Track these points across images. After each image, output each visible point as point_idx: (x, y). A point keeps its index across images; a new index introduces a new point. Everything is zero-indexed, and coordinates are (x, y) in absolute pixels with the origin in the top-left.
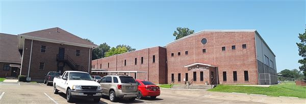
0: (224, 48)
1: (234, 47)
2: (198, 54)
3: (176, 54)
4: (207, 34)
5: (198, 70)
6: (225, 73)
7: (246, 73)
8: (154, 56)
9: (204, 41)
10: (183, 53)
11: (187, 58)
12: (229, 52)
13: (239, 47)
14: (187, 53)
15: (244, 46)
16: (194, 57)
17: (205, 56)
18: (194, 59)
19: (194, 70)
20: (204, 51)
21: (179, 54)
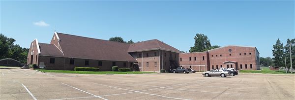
0: (240, 54)
1: (245, 54)
2: (227, 56)
3: (215, 55)
4: (232, 47)
5: (230, 64)
6: (241, 65)
7: (251, 65)
8: (204, 57)
9: (230, 50)
10: (219, 55)
11: (221, 58)
12: (243, 56)
13: (248, 54)
14: (221, 55)
15: (250, 54)
16: (225, 58)
17: (231, 57)
18: (225, 59)
19: (227, 64)
20: (230, 55)
21: (217, 56)
